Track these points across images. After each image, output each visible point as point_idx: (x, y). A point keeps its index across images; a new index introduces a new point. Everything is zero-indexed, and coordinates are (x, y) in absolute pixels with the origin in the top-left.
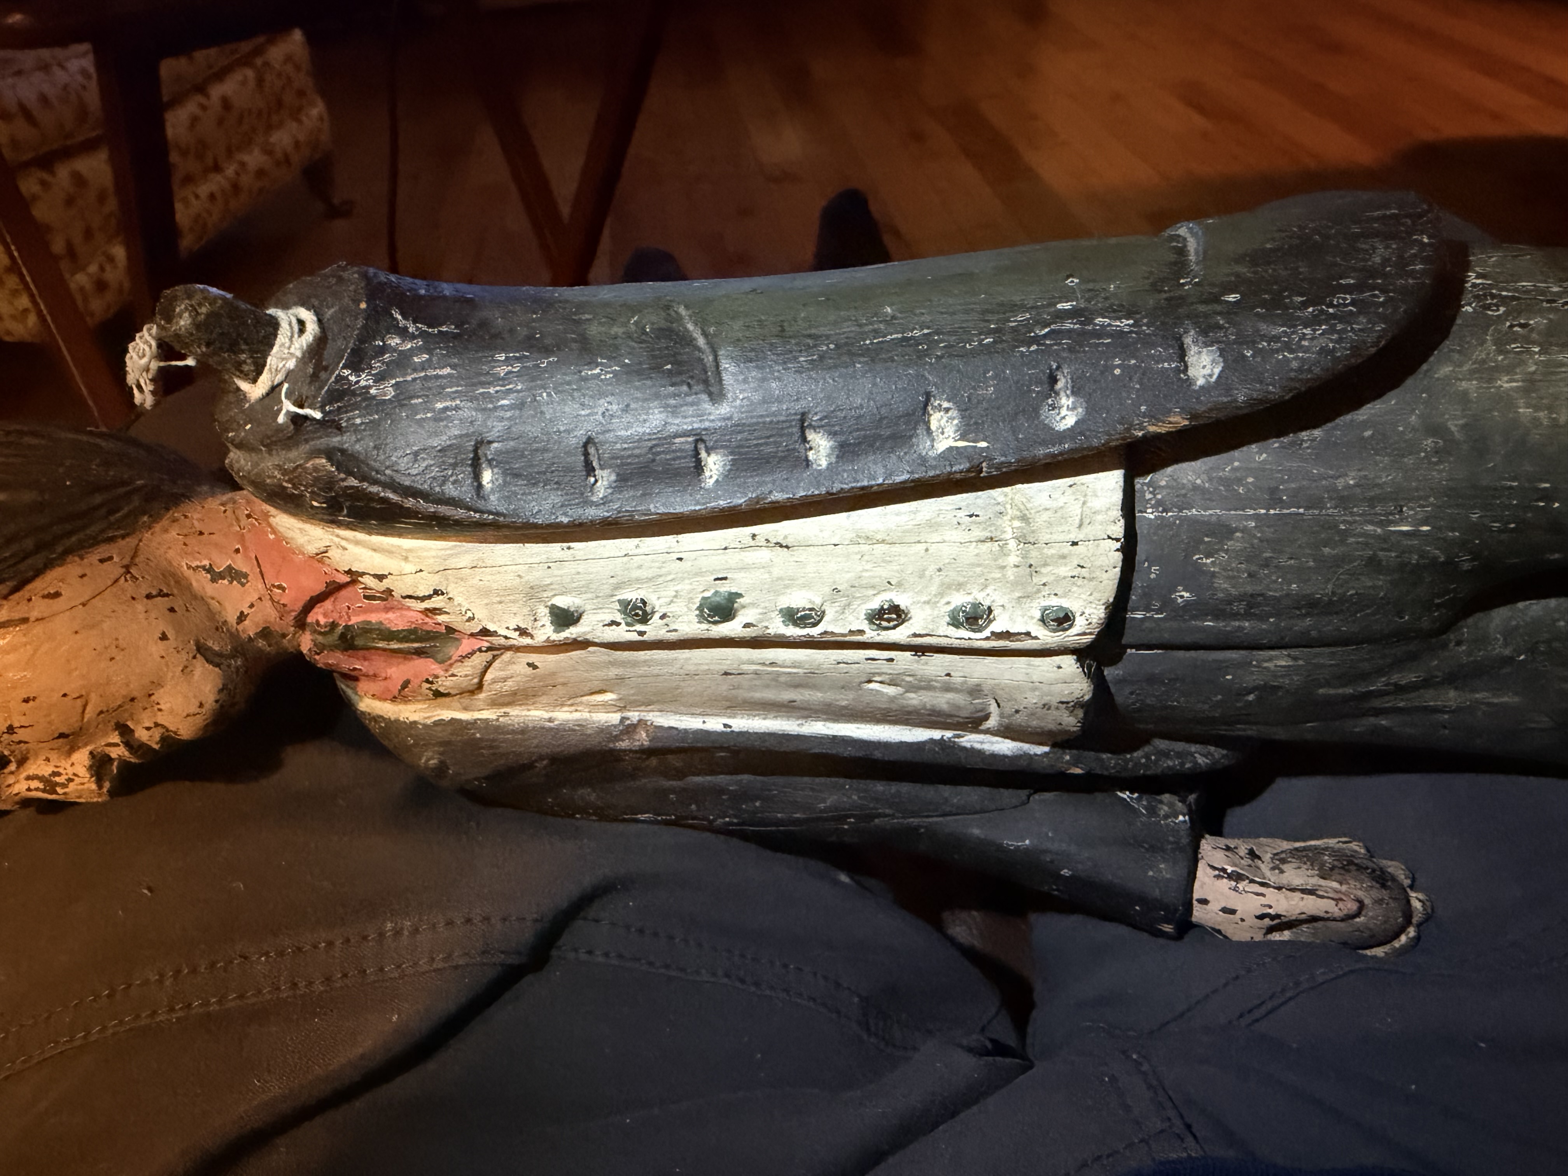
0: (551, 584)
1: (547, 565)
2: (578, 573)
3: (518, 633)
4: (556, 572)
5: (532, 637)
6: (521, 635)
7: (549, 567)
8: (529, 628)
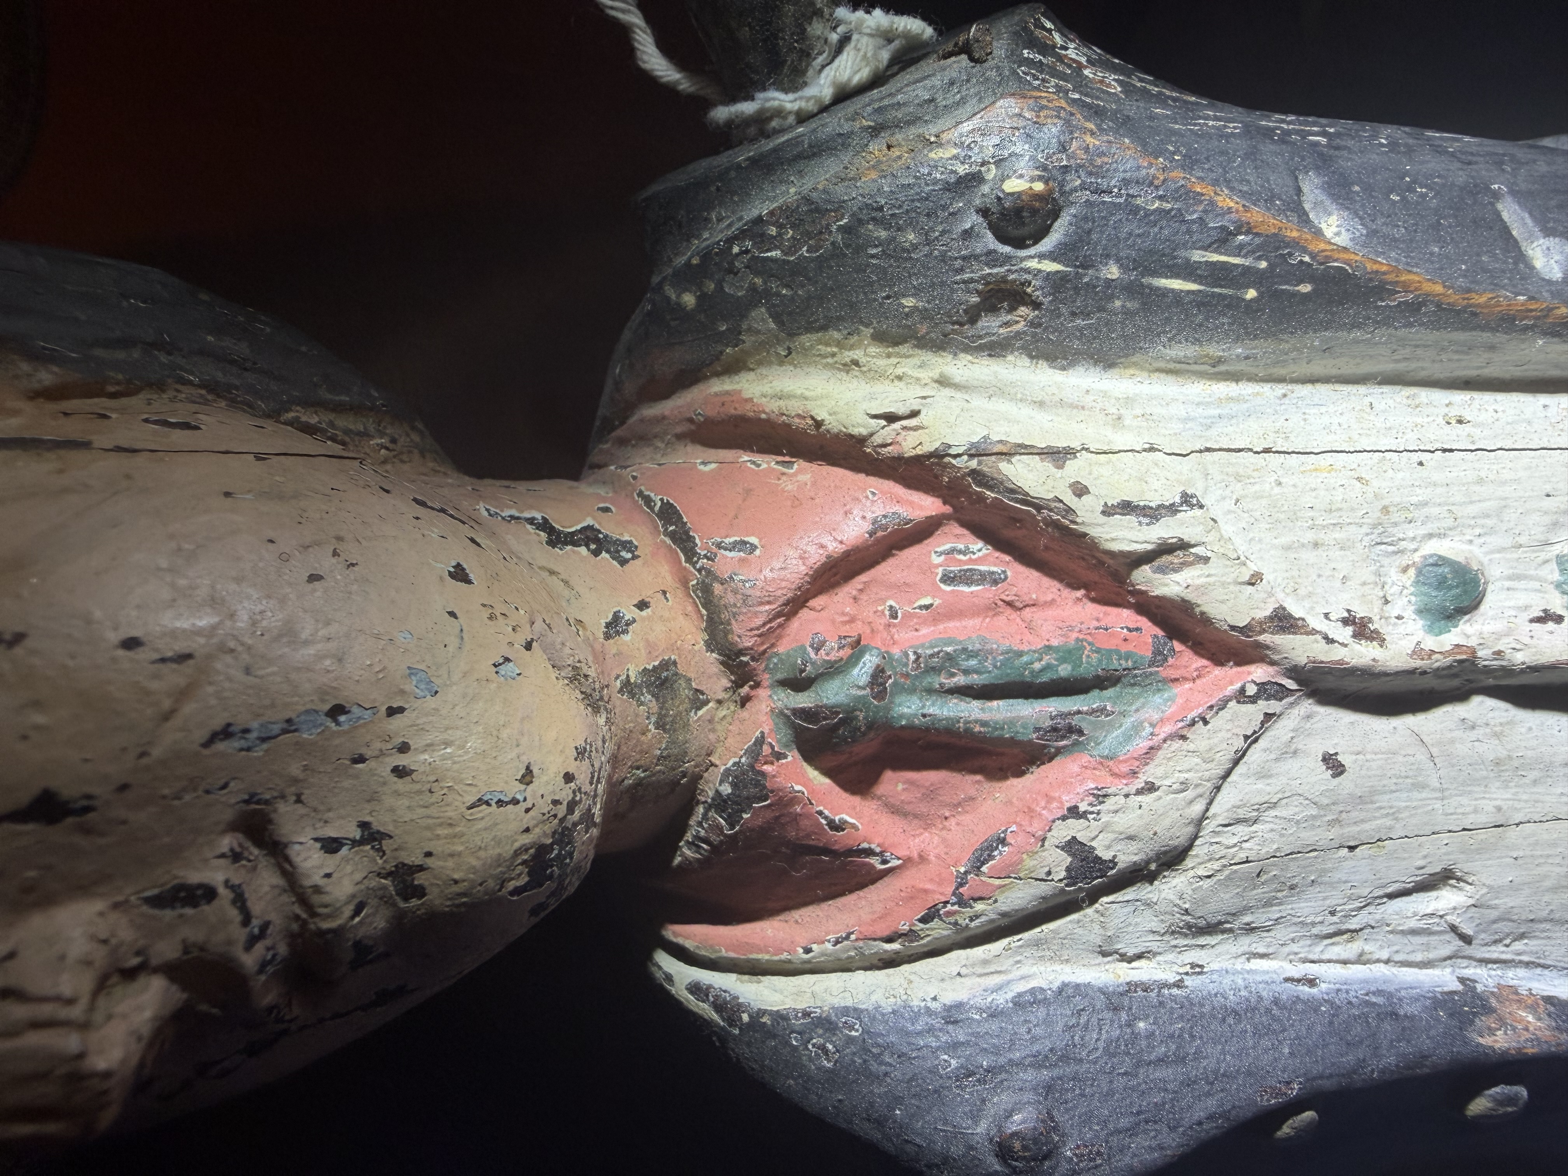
0: (1425, 504)
1: (1416, 457)
2: (1480, 481)
3: (1349, 630)
4: (1436, 477)
5: (1382, 642)
6: (1358, 635)
7: (1421, 464)
8: (1376, 618)
